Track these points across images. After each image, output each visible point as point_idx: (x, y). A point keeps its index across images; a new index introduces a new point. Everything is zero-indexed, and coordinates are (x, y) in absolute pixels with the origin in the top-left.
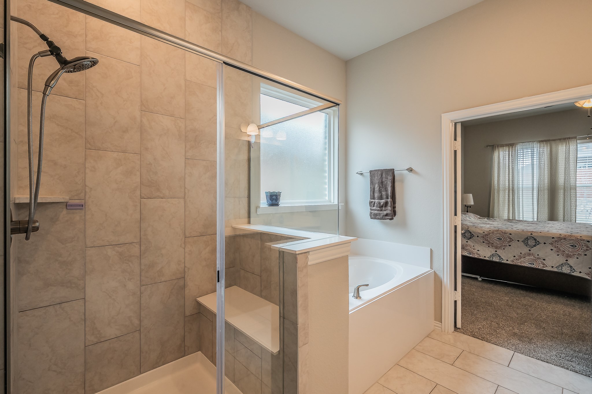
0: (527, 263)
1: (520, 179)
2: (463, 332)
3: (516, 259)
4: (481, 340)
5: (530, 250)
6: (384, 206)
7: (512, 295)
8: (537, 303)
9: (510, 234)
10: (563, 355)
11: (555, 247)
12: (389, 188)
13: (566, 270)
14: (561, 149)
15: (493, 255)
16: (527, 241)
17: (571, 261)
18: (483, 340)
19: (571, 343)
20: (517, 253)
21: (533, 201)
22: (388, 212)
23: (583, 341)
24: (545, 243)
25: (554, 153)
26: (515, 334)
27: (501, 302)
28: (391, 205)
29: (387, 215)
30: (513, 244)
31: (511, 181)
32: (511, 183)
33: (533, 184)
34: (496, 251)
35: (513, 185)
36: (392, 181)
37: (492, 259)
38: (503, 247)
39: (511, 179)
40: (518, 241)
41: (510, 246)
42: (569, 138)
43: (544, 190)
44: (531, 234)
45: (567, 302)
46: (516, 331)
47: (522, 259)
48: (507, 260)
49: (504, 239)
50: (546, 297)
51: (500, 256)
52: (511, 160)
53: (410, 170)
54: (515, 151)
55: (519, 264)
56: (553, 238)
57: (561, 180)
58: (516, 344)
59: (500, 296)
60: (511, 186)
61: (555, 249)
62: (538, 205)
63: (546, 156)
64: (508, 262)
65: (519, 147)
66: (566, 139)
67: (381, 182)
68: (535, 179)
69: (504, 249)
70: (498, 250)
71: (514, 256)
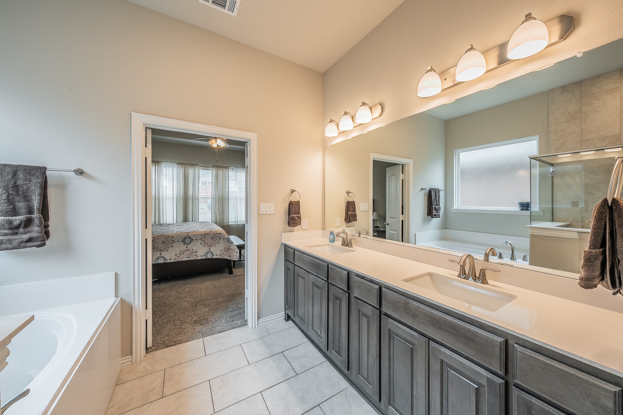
0: (185, 258)
1: (164, 191)
2: (156, 349)
3: (178, 257)
4: (175, 345)
5: (187, 247)
6: (23, 225)
7: (176, 287)
8: (195, 287)
9: (173, 237)
10: (229, 319)
11: (203, 241)
12: (34, 198)
13: (209, 256)
14: (191, 171)
15: (158, 258)
16: (185, 240)
17: (212, 249)
18: (176, 345)
19: (227, 307)
20: (177, 251)
21: (173, 206)
22: (34, 235)
23: (231, 302)
24: (197, 240)
25: (186, 173)
26: (196, 322)
27: (172, 298)
28: (41, 223)
29: (30, 240)
30: (174, 245)
31: (157, 192)
32: (157, 194)
33: (173, 195)
34: (161, 254)
35: (159, 195)
36: (41, 185)
37: (158, 262)
38: (166, 249)
39: (157, 190)
40: (179, 241)
41: (172, 247)
42: (195, 165)
43: (180, 200)
44: (188, 234)
45: (210, 277)
46: (195, 318)
47: (182, 256)
48: (171, 260)
49: (168, 242)
50: (198, 279)
51: (164, 257)
52: (157, 175)
53: (80, 172)
54: (160, 168)
55: (180, 260)
56: (201, 235)
57: (190, 193)
58: (201, 329)
59: (168, 292)
60: (157, 195)
61: (203, 243)
62: (177, 210)
63: (181, 175)
64: (171, 261)
65: (163, 165)
66: (193, 165)
67: (14, 186)
68: (175, 191)
69: (167, 250)
70: (162, 253)
71: (176, 255)
